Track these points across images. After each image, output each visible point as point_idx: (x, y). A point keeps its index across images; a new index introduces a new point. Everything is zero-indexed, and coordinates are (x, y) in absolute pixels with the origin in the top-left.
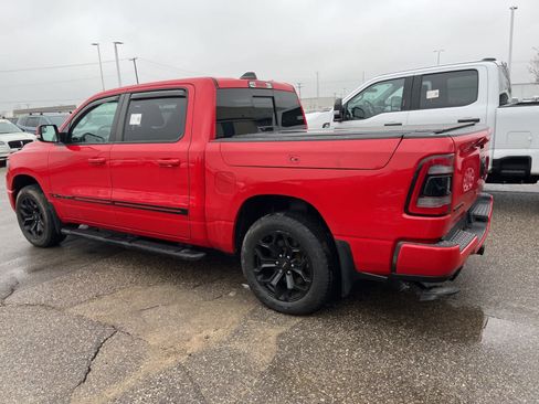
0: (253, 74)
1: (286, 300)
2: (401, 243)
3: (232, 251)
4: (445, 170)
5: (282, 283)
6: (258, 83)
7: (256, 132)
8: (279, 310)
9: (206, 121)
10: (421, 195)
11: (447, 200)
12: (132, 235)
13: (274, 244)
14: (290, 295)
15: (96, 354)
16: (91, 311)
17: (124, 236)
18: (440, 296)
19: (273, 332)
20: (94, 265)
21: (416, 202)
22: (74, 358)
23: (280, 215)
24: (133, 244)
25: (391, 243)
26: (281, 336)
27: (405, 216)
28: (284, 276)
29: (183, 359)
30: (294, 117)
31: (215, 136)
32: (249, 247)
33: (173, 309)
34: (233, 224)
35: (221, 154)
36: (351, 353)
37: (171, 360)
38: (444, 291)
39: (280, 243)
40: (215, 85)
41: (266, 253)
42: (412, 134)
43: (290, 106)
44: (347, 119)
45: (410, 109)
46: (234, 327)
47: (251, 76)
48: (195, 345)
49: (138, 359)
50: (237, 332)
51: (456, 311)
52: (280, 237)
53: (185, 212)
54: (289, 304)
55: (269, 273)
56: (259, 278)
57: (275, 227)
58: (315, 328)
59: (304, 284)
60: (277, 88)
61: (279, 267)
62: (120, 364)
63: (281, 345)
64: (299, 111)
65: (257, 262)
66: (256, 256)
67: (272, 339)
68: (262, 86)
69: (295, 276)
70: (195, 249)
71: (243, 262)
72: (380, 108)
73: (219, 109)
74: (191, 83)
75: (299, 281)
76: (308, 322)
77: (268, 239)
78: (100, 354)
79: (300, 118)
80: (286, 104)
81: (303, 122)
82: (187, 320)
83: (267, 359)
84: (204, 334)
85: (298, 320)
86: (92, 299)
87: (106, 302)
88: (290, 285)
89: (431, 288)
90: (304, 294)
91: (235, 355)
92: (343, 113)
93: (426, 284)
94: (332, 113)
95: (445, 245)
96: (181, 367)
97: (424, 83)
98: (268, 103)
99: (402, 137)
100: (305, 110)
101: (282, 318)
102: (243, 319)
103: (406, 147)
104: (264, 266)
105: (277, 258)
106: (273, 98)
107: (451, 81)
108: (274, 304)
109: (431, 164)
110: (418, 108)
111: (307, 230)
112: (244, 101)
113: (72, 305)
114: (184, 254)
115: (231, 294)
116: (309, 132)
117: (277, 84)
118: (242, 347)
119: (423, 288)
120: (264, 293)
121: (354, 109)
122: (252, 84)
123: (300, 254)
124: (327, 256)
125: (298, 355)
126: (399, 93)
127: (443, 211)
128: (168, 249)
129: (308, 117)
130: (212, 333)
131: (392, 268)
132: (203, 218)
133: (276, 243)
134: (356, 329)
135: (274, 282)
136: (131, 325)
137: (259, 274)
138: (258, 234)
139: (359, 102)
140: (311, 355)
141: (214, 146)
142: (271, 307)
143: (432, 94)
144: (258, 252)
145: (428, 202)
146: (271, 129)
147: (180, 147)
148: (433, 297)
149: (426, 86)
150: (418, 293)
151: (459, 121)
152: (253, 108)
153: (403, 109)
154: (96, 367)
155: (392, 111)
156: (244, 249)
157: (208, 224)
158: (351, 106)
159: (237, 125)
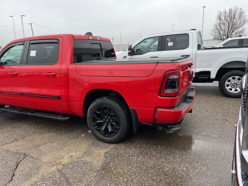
0: (91, 33)
1: (108, 137)
2: (157, 109)
3: (83, 116)
4: (175, 77)
5: (106, 129)
6: (93, 37)
7: (93, 60)
8: (105, 142)
9: (68, 55)
10: (166, 88)
11: (176, 90)
12: (33, 110)
13: (102, 111)
14: (110, 134)
15: (17, 167)
16: (13, 147)
17: (29, 110)
18: (174, 131)
19: (103, 152)
20: (13, 125)
21: (164, 91)
22: (6, 170)
23: (105, 98)
24: (34, 114)
25: (153, 109)
26: (106, 153)
27: (159, 97)
28: (107, 126)
29: (60, 167)
30: (110, 53)
31: (73, 62)
32: (90, 114)
33: (55, 144)
34: (83, 103)
35: (76, 70)
36: (138, 158)
37: (54, 168)
38: (176, 129)
39: (105, 111)
40: (72, 38)
41: (99, 116)
42: (162, 62)
43: (109, 48)
44: (134, 55)
45: (161, 51)
46: (84, 150)
47: (89, 34)
48: (66, 160)
49: (38, 168)
50: (86, 152)
51: (181, 138)
52: (105, 108)
53: (59, 98)
54: (110, 138)
55: (100, 125)
56: (96, 127)
57: (103, 104)
58: (121, 148)
59: (116, 129)
60: (102, 40)
61: (105, 122)
62: (29, 171)
63: (106, 157)
64: (112, 50)
65: (94, 120)
66: (94, 118)
67: (102, 155)
68: (95, 39)
69: (112, 126)
70: (64, 115)
71: (88, 120)
72: (149, 50)
73: (75, 49)
74: (61, 36)
75: (114, 128)
76: (118, 146)
77: (99, 109)
78: (18, 167)
79: (113, 54)
80: (106, 47)
81: (114, 56)
82: (62, 148)
83: (100, 164)
84: (70, 155)
85: (115, 145)
86: (13, 142)
87: (20, 142)
88: (110, 130)
89: (170, 128)
90: (116, 133)
91: (85, 163)
92: (132, 52)
93: (169, 127)
94: (127, 52)
95: (176, 109)
96: (59, 171)
97: (167, 39)
98: (98, 47)
99: (158, 63)
100: (115, 50)
101: (106, 145)
102: (88, 146)
103: (159, 67)
104: (98, 122)
105: (104, 118)
106: (100, 44)
107: (178, 39)
108: (103, 139)
109: (169, 75)
110: (165, 50)
111: (117, 105)
112: (87, 45)
113: (3, 145)
114: (59, 118)
115: (83, 136)
116: (117, 60)
117: (101, 38)
118: (88, 159)
119: (167, 128)
120: (98, 134)
121: (137, 50)
122: (90, 38)
123: (114, 115)
124: (127, 116)
125: (114, 161)
126: (157, 43)
127: (175, 95)
128: (51, 116)
129: (117, 53)
130: (74, 154)
131: (155, 120)
132: (69, 101)
133: (103, 111)
134: (140, 148)
135: (103, 129)
136: (34, 153)
137: (96, 125)
138: (94, 108)
139: (139, 47)
140: (120, 161)
141: (73, 66)
142: (101, 140)
143: (170, 44)
144: (95, 115)
145: (169, 91)
146: (100, 59)
147: (56, 67)
148: (172, 132)
149: (168, 40)
150: (165, 130)
151: (182, 56)
152: (91, 49)
153: (158, 50)
154: (17, 173)
155: (154, 51)
156: (88, 114)
157: (70, 103)
158: (136, 49)
159: (83, 57)
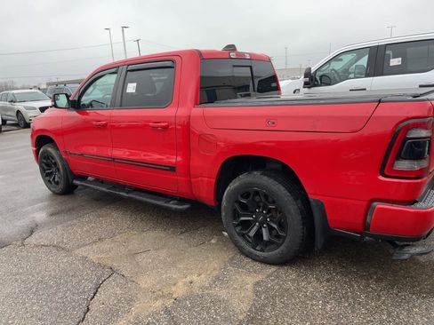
0: (233, 46)
1: (262, 250)
2: (375, 204)
3: (213, 204)
4: (423, 133)
5: (259, 234)
6: (238, 54)
7: (236, 98)
8: (255, 259)
9: (191, 90)
10: (399, 157)
11: (424, 164)
12: (129, 187)
13: (251, 200)
14: (266, 246)
15: (95, 294)
16: (93, 253)
17: (123, 188)
18: (412, 256)
19: (250, 280)
20: (99, 211)
21: (392, 164)
22: (76, 298)
23: (257, 173)
24: (130, 195)
25: (366, 203)
26: (257, 284)
27: (381, 178)
28: (260, 228)
29: (169, 303)
30: (269, 84)
31: (199, 102)
32: (228, 202)
33: (163, 254)
34: (214, 181)
35: (204, 118)
36: (325, 303)
37: (158, 304)
38: (418, 250)
39: (257, 199)
40: (199, 57)
41: (244, 207)
42: (389, 98)
43: (265, 75)
44: (315, 86)
45: (374, 76)
46: (215, 273)
47: (231, 48)
48: (180, 290)
49: (130, 301)
50: (218, 278)
51: (423, 266)
52: (257, 193)
53: (173, 169)
54: (265, 254)
55: (247, 225)
56: (238, 229)
57: (251, 185)
58: (289, 278)
59: (278, 237)
60: (255, 58)
61: (256, 220)
62: (115, 305)
63: (257, 294)
64: (274, 79)
65: (235, 215)
66: (235, 210)
67: (250, 287)
68: (241, 57)
69: (271, 229)
70: (182, 200)
71: (223, 214)
72: (344, 75)
73: (202, 79)
74: (178, 55)
75: (274, 233)
76: (282, 271)
77: (246, 195)
78: (96, 298)
79: (274, 85)
80: (262, 73)
81: (278, 88)
82: (174, 265)
83: (245, 307)
84: (189, 279)
85: (273, 269)
86: (95, 242)
87: (106, 245)
88: (265, 237)
89: (403, 247)
90: (279, 246)
91: (216, 301)
92: (312, 80)
93: (398, 243)
94: (302, 79)
95: (421, 206)
96: (167, 311)
97: (388, 52)
98: (246, 72)
99: (380, 101)
100: (278, 76)
101: (258, 266)
102: (222, 265)
103: (383, 110)
104: (242, 219)
105: (254, 212)
106: (251, 67)
107: (410, 50)
108: (251, 253)
109: (408, 128)
110: (382, 74)
111: (282, 188)
112: (225, 71)
113: (79, 247)
114: (173, 205)
115: (213, 241)
116: (282, 97)
117: (254, 55)
118: (222, 294)
119: (396, 246)
120: (243, 243)
121: (321, 77)
122: (233, 55)
123: (276, 210)
124: (302, 213)
125: (274, 305)
126: (364, 61)
127: (419, 174)
128: (155, 199)
129: (282, 84)
130: (195, 278)
131: (366, 227)
132: (189, 175)
133: (253, 199)
134: (328, 281)
135: (252, 233)
136: (125, 268)
137: (239, 225)
138: (237, 190)
139: (325, 71)
140: (286, 306)
141: (198, 111)
142: (248, 255)
143: (395, 62)
144: (237, 206)
145: (403, 165)
146: (249, 95)
147: (168, 112)
148: (406, 256)
149: (389, 55)
150: (391, 251)
152: (233, 77)
153: (367, 75)
154: (95, 306)
155: (355, 78)
156: (224, 203)
157: (193, 180)
158: (319, 74)
159: (218, 92)
